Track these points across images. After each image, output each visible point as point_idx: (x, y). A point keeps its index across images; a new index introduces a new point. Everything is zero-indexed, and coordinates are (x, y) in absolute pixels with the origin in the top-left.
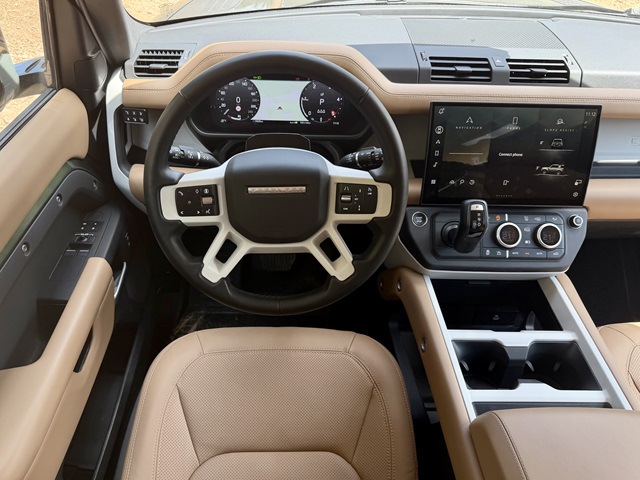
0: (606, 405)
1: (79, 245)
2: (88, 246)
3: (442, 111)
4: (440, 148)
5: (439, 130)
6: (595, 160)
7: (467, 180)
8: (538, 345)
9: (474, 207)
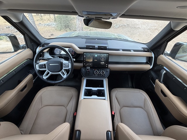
0: (105, 99)
1: (29, 72)
2: (30, 72)
3: (85, 53)
4: (85, 59)
5: (85, 56)
6: (109, 61)
7: (90, 64)
8: (98, 90)
9: (87, 68)
